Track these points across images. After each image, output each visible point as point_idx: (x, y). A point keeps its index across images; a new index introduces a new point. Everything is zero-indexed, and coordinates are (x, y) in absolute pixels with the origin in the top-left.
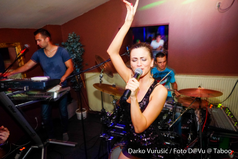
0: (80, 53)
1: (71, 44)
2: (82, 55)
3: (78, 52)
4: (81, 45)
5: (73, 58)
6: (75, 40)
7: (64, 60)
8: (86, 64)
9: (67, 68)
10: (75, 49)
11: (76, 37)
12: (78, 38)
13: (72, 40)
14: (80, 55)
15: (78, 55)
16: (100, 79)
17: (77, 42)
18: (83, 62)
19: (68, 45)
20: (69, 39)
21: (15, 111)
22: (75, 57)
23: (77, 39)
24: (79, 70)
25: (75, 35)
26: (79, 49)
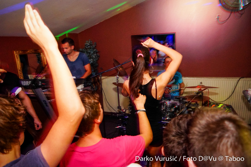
0: (96, 58)
1: (88, 50)
2: (97, 60)
3: (94, 57)
4: (97, 51)
5: (91, 63)
6: (92, 46)
7: (84, 64)
8: (101, 68)
9: (86, 71)
10: (92, 54)
11: (92, 44)
12: (95, 44)
13: (89, 47)
14: (96, 60)
15: (94, 60)
16: (117, 80)
17: (94, 49)
18: (98, 66)
19: (86, 51)
20: (87, 45)
21: (48, 105)
22: (92, 62)
23: (94, 46)
24: (95, 73)
25: (91, 42)
26: (95, 55)
